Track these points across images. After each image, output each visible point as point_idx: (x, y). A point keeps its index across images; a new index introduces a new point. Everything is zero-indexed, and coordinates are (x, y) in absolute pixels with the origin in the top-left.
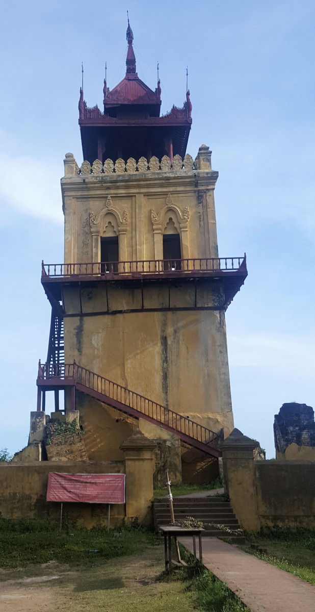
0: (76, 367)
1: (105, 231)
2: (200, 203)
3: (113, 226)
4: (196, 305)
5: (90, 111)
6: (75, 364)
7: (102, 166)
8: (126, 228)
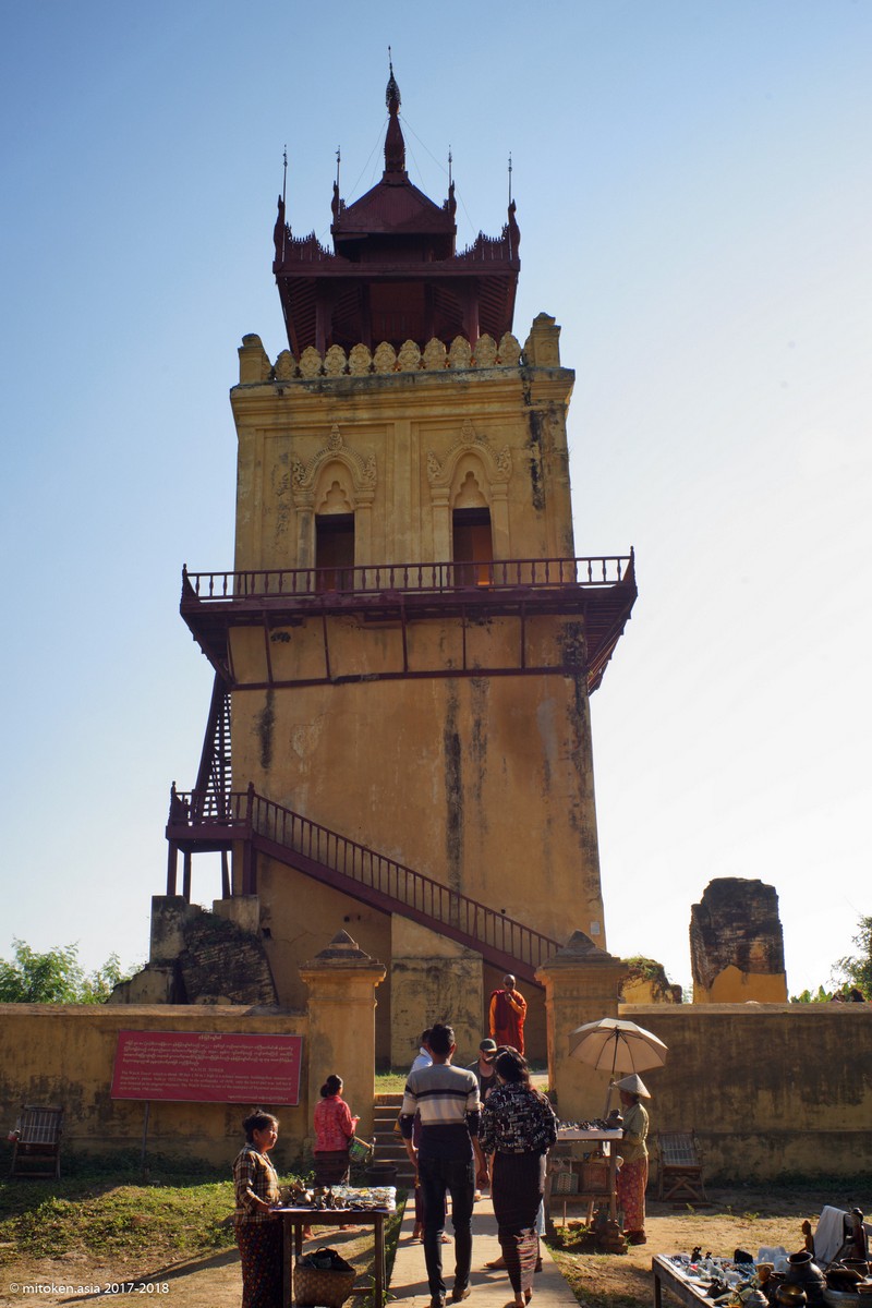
0: (255, 799)
1: (325, 503)
2: (534, 440)
3: (343, 492)
5: (298, 246)
6: (251, 793)
7: (319, 360)
8: (371, 495)
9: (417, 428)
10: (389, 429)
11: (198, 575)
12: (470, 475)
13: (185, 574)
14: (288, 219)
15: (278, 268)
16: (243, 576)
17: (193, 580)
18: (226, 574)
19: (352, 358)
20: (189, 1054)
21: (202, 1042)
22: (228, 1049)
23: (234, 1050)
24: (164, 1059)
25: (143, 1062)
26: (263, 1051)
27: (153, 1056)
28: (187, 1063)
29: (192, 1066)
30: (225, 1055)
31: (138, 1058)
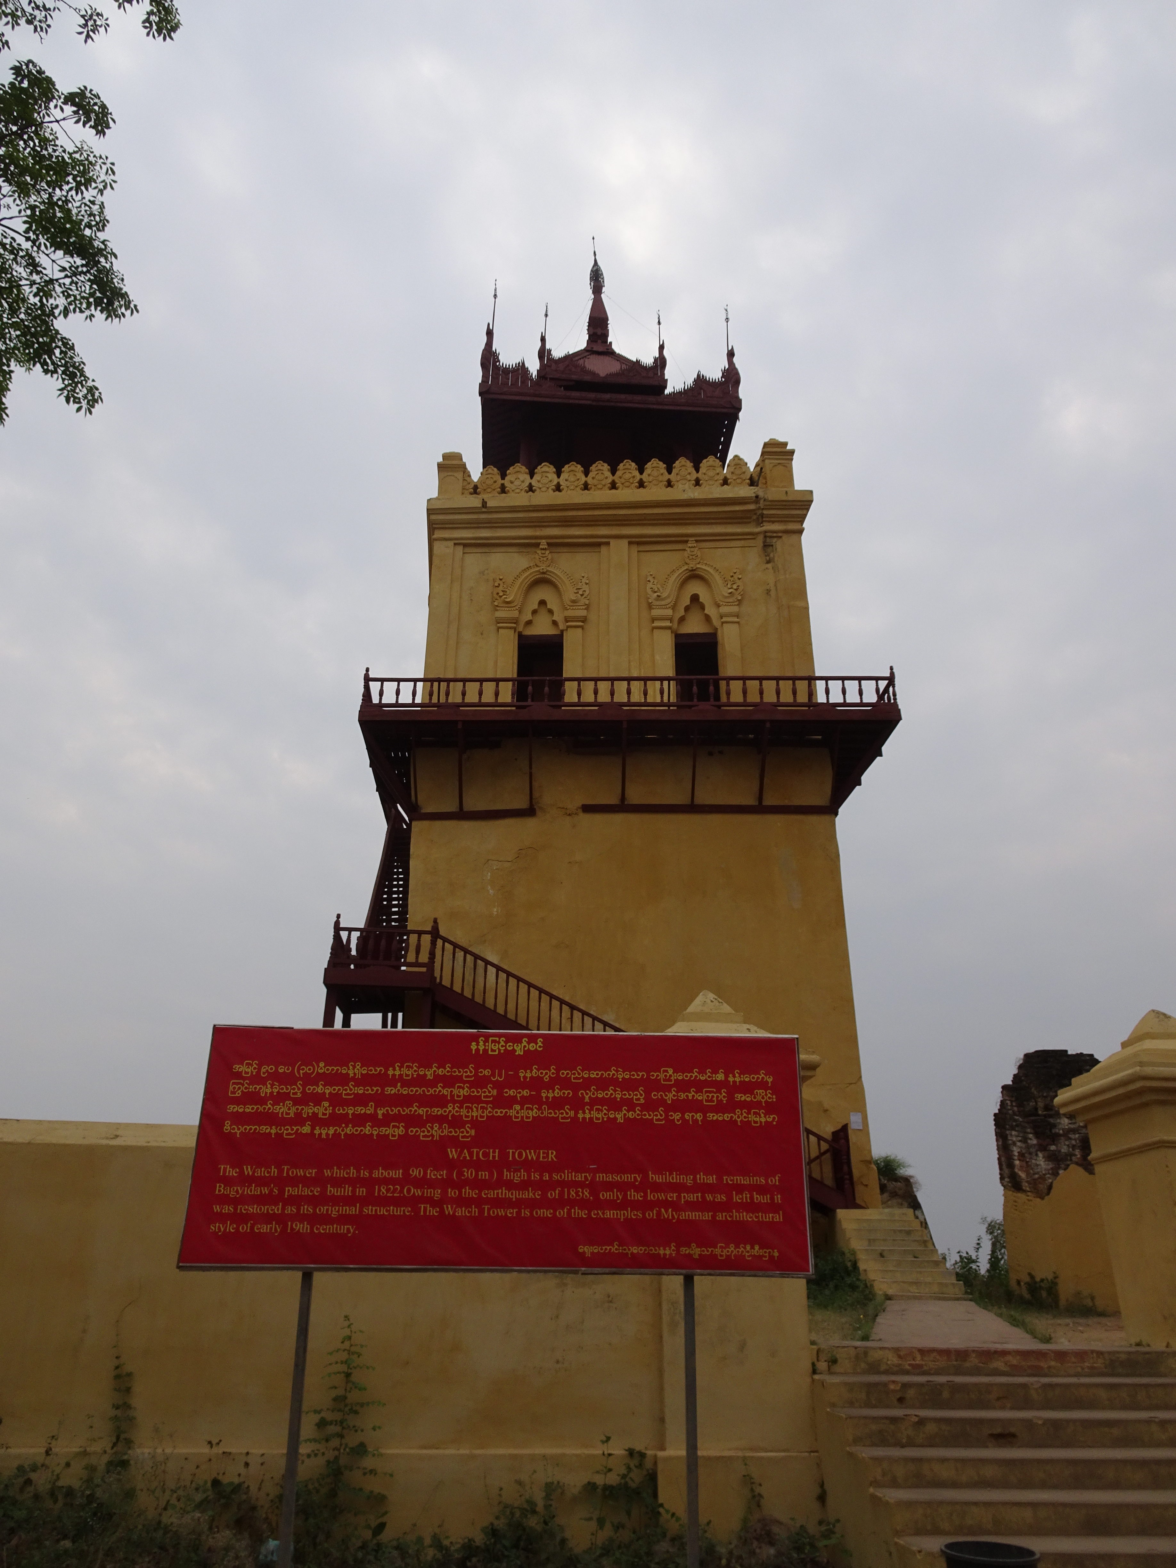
0: (439, 942)
1: (529, 623)
2: (768, 562)
3: (551, 612)
4: (760, 799)
5: (506, 371)
6: (435, 933)
7: (528, 477)
8: (583, 613)
9: (635, 549)
10: (604, 549)
11: (382, 680)
12: (695, 598)
13: (367, 679)
14: (495, 346)
15: (484, 392)
16: (436, 684)
17: (375, 687)
18: (415, 681)
19: (564, 476)
20: (441, 1101)
21: (483, 1060)
22: (565, 1083)
23: (587, 1084)
24: (359, 1120)
25: (287, 1132)
26: (682, 1086)
27: (323, 1110)
28: (436, 1131)
29: (454, 1142)
30: (556, 1104)
31: (272, 1119)
